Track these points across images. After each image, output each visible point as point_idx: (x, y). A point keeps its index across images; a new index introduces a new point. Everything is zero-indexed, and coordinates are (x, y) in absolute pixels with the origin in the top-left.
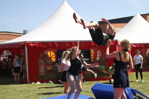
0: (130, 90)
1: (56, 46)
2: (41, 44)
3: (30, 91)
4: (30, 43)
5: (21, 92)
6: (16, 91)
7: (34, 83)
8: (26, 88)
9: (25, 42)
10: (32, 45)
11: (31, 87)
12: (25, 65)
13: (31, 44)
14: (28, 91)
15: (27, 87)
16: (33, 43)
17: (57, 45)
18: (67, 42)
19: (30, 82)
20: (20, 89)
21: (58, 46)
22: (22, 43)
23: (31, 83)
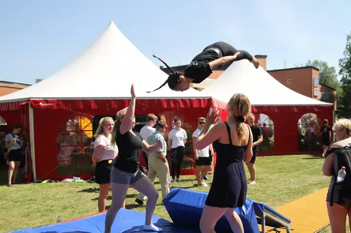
0: (251, 207)
1: (93, 108)
2: (61, 103)
3: (35, 200)
4: (39, 102)
5: (16, 202)
6: (5, 200)
7: (46, 181)
8: (29, 192)
9: (29, 100)
10: (44, 105)
11: (39, 191)
12: (30, 146)
13: (41, 104)
14: (31, 200)
15: (30, 190)
16: (46, 101)
17: (93, 106)
18: (114, 100)
19: (40, 180)
20: (15, 195)
21: (96, 108)
22: (22, 102)
23: (40, 182)
